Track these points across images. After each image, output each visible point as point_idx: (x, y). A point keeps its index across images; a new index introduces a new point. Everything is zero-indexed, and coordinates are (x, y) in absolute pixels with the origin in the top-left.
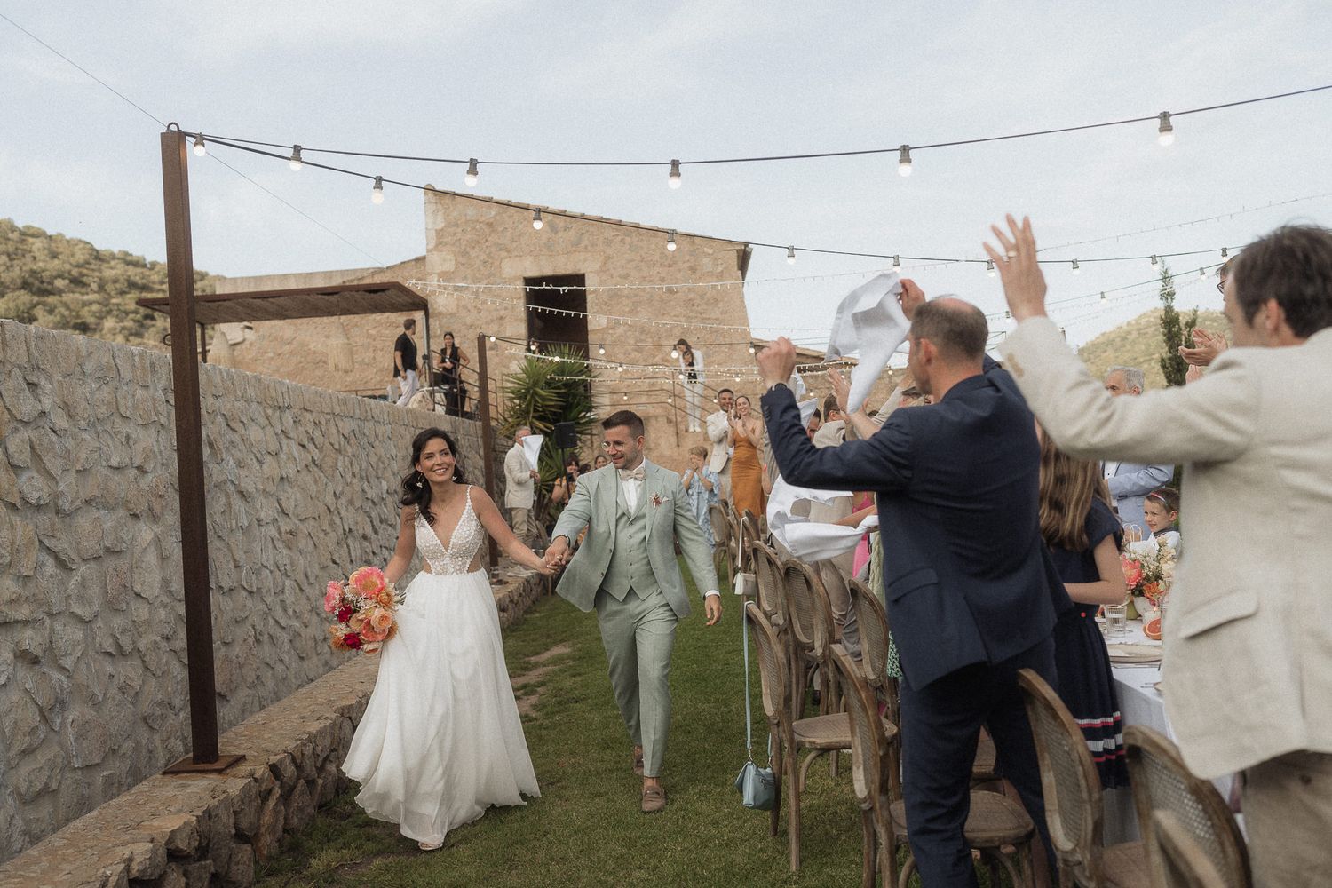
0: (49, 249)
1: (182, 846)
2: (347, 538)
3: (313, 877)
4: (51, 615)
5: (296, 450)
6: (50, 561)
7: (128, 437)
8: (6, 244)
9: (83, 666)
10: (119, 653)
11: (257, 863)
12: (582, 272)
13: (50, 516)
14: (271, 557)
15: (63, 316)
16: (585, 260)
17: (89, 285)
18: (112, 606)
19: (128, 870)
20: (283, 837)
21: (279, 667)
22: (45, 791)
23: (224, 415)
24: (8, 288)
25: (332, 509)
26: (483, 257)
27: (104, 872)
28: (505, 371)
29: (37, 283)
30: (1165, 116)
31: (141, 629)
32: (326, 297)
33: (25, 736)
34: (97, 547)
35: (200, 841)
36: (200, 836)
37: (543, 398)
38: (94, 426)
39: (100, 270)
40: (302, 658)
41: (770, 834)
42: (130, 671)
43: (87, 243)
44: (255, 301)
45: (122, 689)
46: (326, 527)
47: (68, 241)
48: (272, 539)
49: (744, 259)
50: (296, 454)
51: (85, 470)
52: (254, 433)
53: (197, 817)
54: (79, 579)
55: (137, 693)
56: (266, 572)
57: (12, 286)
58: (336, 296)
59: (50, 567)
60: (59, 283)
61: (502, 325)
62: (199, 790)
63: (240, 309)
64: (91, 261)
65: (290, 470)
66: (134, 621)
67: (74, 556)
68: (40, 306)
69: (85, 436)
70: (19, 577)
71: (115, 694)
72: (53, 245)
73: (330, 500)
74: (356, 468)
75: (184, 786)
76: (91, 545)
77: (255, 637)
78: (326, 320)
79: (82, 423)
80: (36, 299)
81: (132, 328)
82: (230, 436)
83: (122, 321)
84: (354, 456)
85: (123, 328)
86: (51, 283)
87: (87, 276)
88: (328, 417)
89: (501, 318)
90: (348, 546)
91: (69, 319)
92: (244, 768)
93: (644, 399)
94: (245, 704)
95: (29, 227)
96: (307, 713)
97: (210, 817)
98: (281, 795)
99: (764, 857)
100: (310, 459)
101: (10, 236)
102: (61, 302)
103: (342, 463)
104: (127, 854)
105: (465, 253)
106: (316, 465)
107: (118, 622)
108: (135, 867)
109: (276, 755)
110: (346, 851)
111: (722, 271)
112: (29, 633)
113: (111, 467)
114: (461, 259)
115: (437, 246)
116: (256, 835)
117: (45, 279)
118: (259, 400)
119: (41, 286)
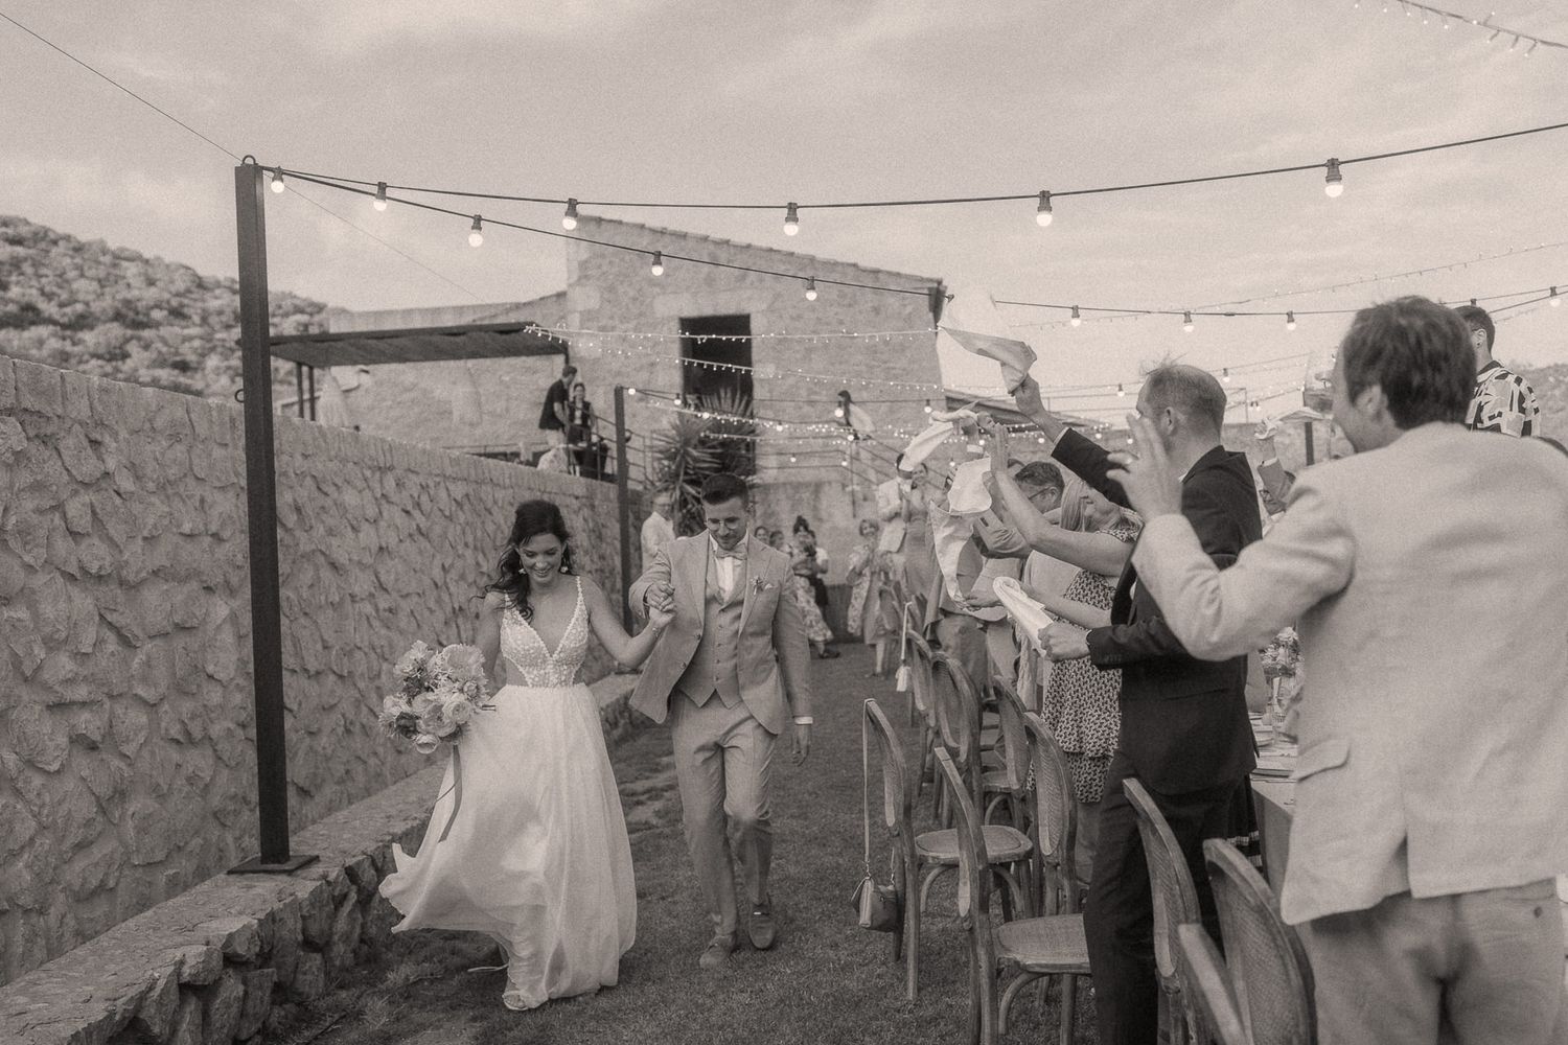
0: (146, 275)
1: (241, 950)
2: (457, 617)
3: (388, 991)
4: (111, 697)
5: (399, 519)
6: (111, 637)
7: (202, 501)
8: (97, 269)
9: (145, 753)
10: (186, 741)
11: (327, 974)
12: (746, 312)
13: (112, 587)
14: (366, 638)
15: (160, 352)
16: (750, 299)
17: (190, 318)
18: (181, 689)
19: (178, 973)
20: (359, 948)
21: (373, 761)
22: (102, 888)
23: (314, 477)
24: (98, 319)
25: (439, 584)
26: (632, 293)
27: (152, 974)
28: (656, 426)
29: (131, 314)
30: (1333, 164)
31: (213, 715)
32: (452, 338)
33: (79, 828)
34: (165, 623)
35: (261, 947)
36: (262, 941)
37: (696, 460)
38: (164, 488)
39: (203, 301)
40: (399, 752)
41: (892, 959)
42: (199, 761)
43: (188, 268)
44: (370, 341)
45: (191, 780)
46: (432, 604)
47: (168, 266)
48: (368, 618)
49: (937, 298)
50: (398, 521)
51: (153, 537)
52: (350, 498)
53: (259, 920)
54: (144, 658)
55: (206, 785)
56: (358, 655)
57: (103, 318)
58: (462, 338)
59: (112, 645)
60: (157, 315)
61: (651, 373)
62: (265, 892)
63: (353, 349)
64: (193, 289)
65: (391, 540)
66: (205, 706)
67: (137, 631)
68: (134, 342)
69: (153, 499)
70: (76, 654)
71: (182, 785)
72: (150, 271)
73: (437, 573)
74: (470, 539)
75: (249, 887)
76: (157, 620)
77: (345, 726)
78: (452, 363)
79: (151, 486)
80: (129, 332)
81: (238, 368)
82: (321, 500)
83: (227, 359)
84: (467, 524)
85: (229, 368)
86: (147, 315)
87: (188, 306)
88: (437, 479)
89: (653, 364)
90: (458, 627)
91: (167, 357)
92: (317, 870)
93: (816, 462)
94: (331, 801)
95: (123, 249)
96: (393, 812)
97: (274, 921)
98: (358, 901)
99: (881, 983)
100: (415, 527)
101: (102, 259)
102: (159, 336)
103: (453, 532)
104: (178, 955)
105: (611, 289)
106: (423, 535)
107: (187, 706)
108: (187, 971)
109: (354, 856)
110: (427, 965)
111: (910, 313)
112: (85, 715)
113: (181, 534)
114: (606, 296)
115: (580, 279)
116: (328, 943)
117: (140, 309)
118: (356, 460)
119: (136, 317)
